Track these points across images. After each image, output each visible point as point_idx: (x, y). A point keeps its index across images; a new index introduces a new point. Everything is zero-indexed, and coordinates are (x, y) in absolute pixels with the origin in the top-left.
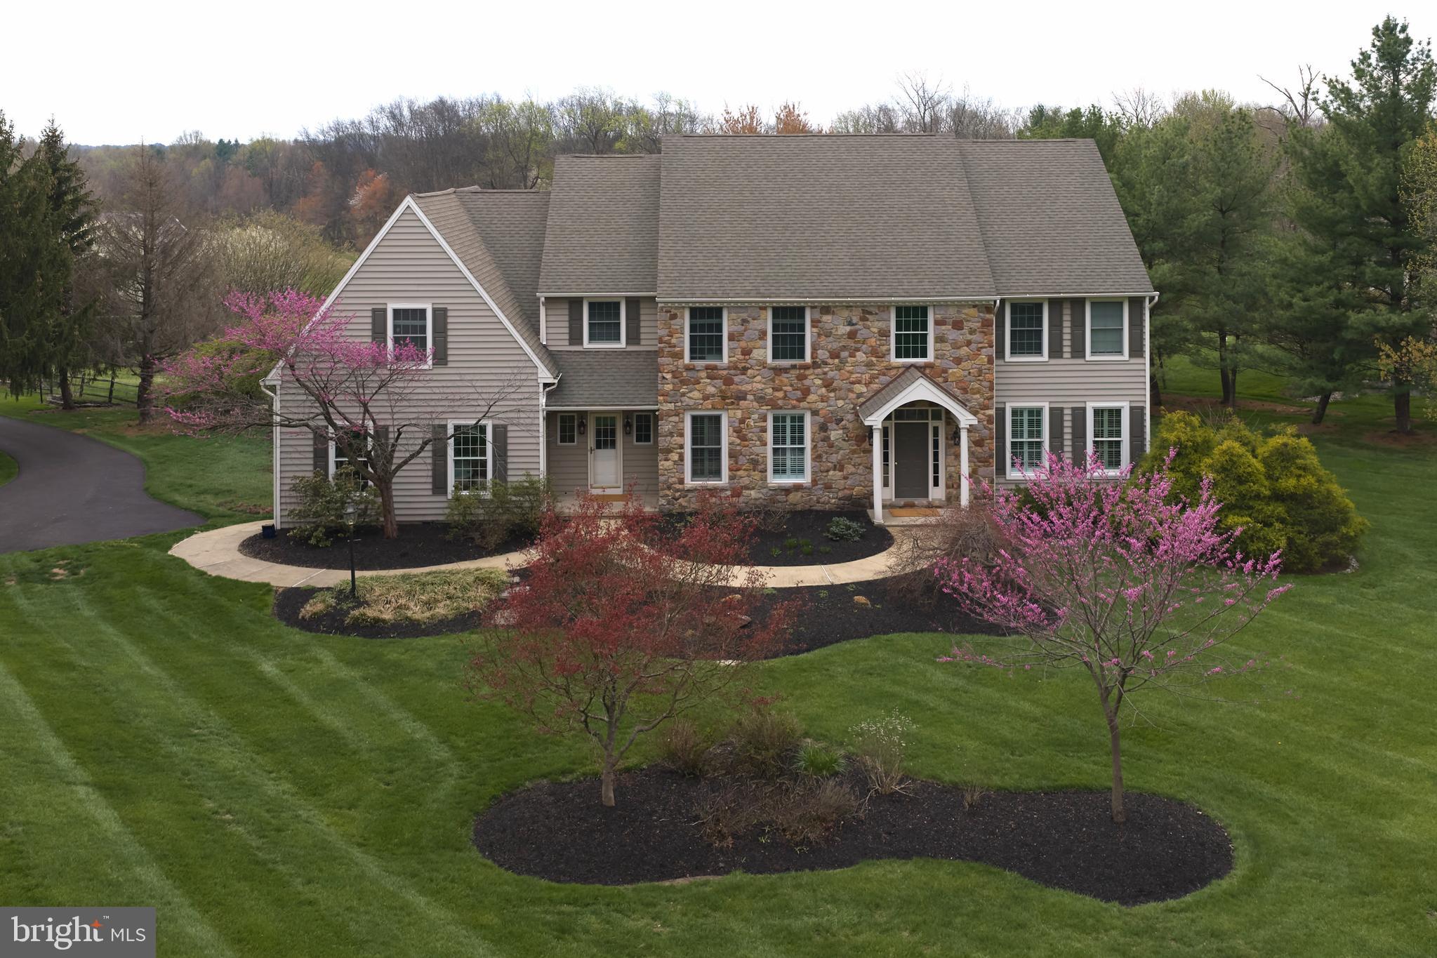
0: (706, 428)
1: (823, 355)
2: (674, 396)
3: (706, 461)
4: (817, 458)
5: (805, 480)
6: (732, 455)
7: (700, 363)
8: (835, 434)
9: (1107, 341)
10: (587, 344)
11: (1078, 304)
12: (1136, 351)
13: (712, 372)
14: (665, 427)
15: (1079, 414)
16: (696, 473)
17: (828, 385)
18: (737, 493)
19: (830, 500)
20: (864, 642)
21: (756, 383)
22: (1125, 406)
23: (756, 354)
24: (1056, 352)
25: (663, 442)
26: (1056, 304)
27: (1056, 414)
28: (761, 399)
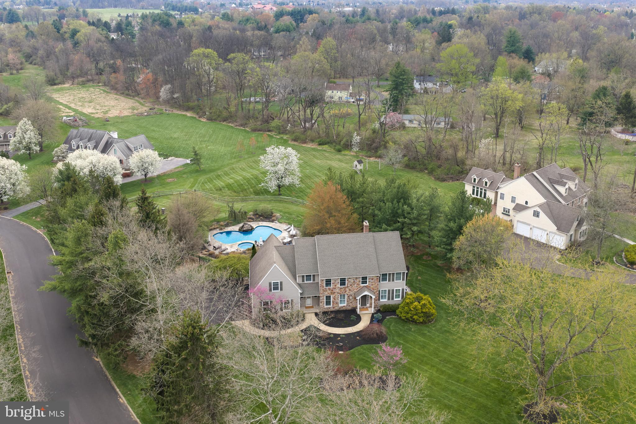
0: (328, 298)
1: (349, 285)
2: (323, 293)
3: (328, 303)
4: (348, 301)
5: (345, 305)
6: (333, 302)
7: (327, 288)
8: (351, 298)
9: (398, 279)
10: (305, 282)
11: (393, 274)
12: (403, 280)
13: (329, 289)
14: (321, 298)
15: (393, 290)
16: (326, 305)
17: (350, 290)
18: (334, 308)
19: (350, 308)
20: (359, 347)
21: (337, 290)
22: (401, 289)
23: (337, 286)
24: (389, 281)
25: (321, 301)
26: (390, 274)
27: (389, 291)
28: (338, 293)
